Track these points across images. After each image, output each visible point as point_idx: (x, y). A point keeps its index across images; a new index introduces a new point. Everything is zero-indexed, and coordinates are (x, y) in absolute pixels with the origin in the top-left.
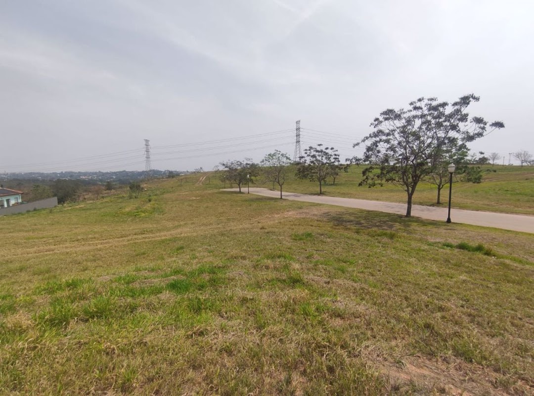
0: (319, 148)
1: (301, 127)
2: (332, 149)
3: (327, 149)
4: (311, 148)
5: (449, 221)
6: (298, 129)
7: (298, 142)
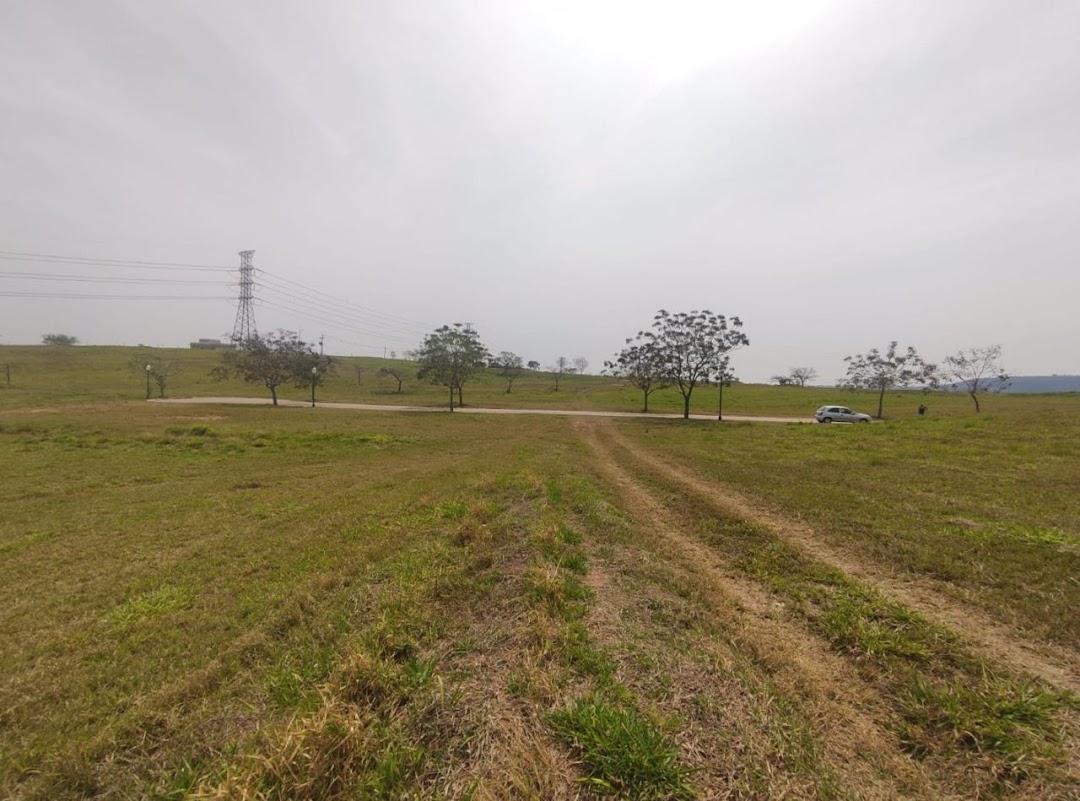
1: (254, 266)
6: (246, 269)
7: (245, 298)
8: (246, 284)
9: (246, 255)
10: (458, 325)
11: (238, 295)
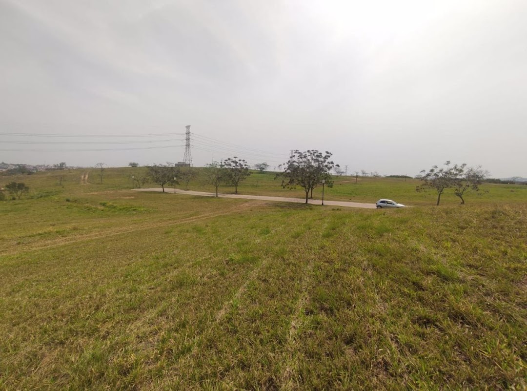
0: (234, 159)
1: (191, 132)
2: (244, 161)
3: (240, 160)
4: (229, 159)
5: (323, 204)
6: (188, 133)
7: (188, 145)
8: (188, 139)
9: (188, 127)
10: (235, 157)
11: (185, 144)
